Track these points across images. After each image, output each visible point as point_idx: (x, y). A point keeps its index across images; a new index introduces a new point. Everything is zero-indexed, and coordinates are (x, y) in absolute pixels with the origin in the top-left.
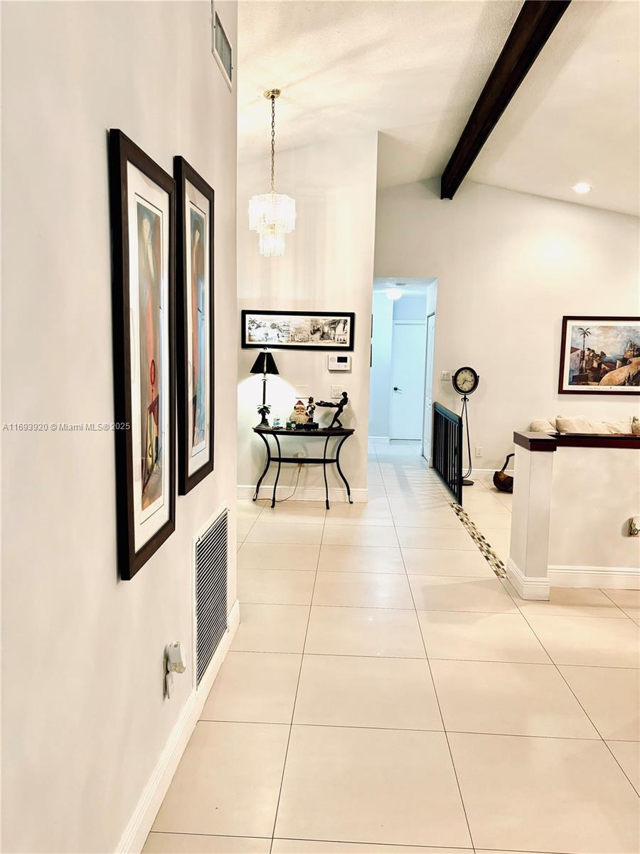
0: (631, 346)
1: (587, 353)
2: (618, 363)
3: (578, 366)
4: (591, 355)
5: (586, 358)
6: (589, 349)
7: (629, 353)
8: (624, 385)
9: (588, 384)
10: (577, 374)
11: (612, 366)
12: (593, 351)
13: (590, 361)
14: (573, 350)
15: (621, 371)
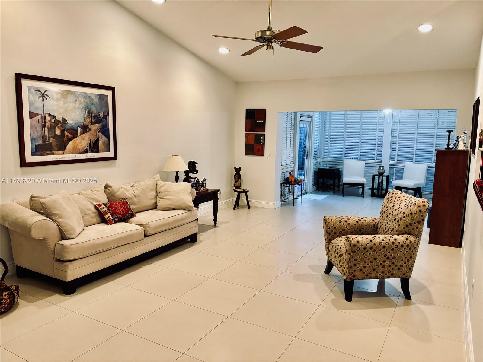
0: (89, 113)
1: (48, 118)
2: (80, 130)
3: (40, 133)
4: (53, 121)
5: (48, 124)
6: (50, 115)
7: (88, 120)
8: (86, 152)
9: (53, 154)
10: (40, 142)
11: (74, 134)
12: (54, 117)
13: (52, 128)
14: (32, 115)
15: (83, 139)
